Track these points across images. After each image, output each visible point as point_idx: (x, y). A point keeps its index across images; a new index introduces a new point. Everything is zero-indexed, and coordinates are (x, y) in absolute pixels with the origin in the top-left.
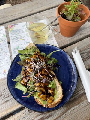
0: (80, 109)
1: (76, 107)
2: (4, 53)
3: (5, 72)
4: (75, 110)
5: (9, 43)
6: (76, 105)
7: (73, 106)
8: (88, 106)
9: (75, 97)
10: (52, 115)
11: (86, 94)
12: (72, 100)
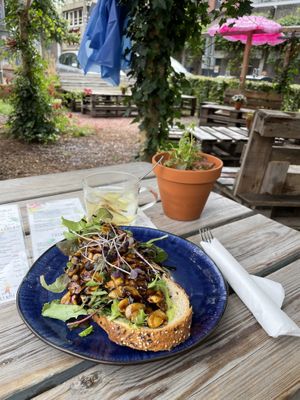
0: (254, 366)
1: (239, 360)
2: (9, 253)
3: (7, 291)
4: (239, 368)
5: (27, 234)
6: (239, 356)
7: (230, 360)
8: (274, 356)
9: (231, 336)
10: (166, 389)
11: (261, 327)
12: (224, 346)
